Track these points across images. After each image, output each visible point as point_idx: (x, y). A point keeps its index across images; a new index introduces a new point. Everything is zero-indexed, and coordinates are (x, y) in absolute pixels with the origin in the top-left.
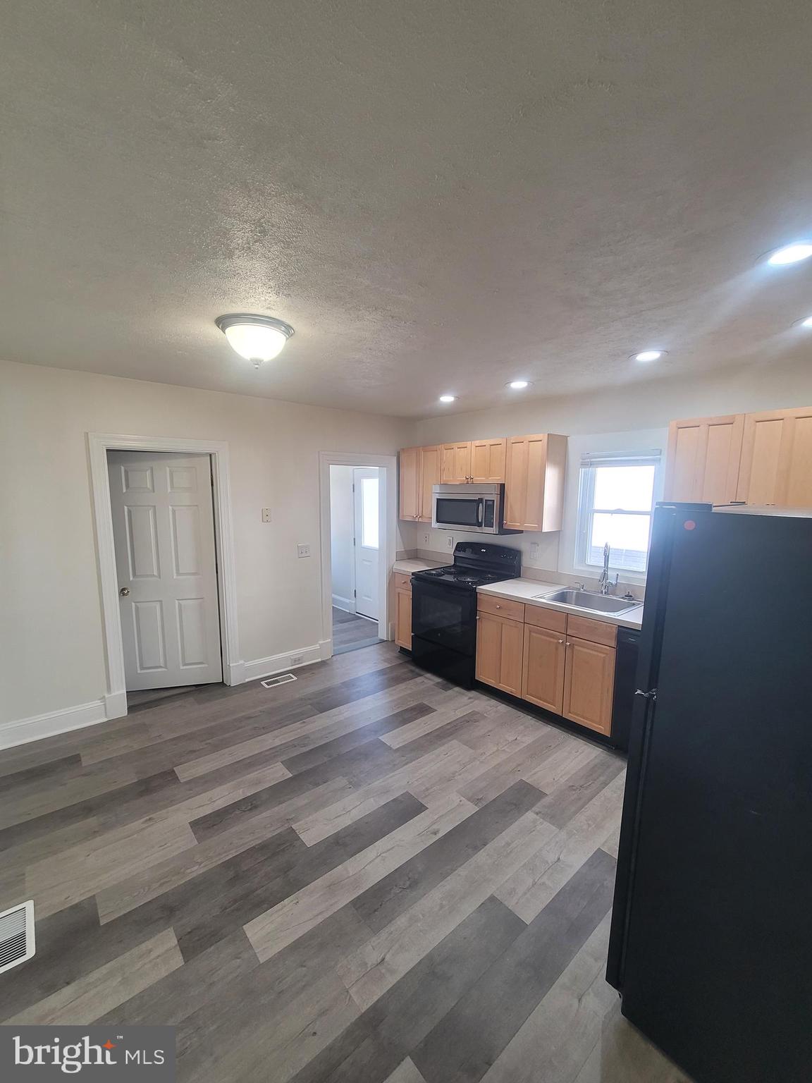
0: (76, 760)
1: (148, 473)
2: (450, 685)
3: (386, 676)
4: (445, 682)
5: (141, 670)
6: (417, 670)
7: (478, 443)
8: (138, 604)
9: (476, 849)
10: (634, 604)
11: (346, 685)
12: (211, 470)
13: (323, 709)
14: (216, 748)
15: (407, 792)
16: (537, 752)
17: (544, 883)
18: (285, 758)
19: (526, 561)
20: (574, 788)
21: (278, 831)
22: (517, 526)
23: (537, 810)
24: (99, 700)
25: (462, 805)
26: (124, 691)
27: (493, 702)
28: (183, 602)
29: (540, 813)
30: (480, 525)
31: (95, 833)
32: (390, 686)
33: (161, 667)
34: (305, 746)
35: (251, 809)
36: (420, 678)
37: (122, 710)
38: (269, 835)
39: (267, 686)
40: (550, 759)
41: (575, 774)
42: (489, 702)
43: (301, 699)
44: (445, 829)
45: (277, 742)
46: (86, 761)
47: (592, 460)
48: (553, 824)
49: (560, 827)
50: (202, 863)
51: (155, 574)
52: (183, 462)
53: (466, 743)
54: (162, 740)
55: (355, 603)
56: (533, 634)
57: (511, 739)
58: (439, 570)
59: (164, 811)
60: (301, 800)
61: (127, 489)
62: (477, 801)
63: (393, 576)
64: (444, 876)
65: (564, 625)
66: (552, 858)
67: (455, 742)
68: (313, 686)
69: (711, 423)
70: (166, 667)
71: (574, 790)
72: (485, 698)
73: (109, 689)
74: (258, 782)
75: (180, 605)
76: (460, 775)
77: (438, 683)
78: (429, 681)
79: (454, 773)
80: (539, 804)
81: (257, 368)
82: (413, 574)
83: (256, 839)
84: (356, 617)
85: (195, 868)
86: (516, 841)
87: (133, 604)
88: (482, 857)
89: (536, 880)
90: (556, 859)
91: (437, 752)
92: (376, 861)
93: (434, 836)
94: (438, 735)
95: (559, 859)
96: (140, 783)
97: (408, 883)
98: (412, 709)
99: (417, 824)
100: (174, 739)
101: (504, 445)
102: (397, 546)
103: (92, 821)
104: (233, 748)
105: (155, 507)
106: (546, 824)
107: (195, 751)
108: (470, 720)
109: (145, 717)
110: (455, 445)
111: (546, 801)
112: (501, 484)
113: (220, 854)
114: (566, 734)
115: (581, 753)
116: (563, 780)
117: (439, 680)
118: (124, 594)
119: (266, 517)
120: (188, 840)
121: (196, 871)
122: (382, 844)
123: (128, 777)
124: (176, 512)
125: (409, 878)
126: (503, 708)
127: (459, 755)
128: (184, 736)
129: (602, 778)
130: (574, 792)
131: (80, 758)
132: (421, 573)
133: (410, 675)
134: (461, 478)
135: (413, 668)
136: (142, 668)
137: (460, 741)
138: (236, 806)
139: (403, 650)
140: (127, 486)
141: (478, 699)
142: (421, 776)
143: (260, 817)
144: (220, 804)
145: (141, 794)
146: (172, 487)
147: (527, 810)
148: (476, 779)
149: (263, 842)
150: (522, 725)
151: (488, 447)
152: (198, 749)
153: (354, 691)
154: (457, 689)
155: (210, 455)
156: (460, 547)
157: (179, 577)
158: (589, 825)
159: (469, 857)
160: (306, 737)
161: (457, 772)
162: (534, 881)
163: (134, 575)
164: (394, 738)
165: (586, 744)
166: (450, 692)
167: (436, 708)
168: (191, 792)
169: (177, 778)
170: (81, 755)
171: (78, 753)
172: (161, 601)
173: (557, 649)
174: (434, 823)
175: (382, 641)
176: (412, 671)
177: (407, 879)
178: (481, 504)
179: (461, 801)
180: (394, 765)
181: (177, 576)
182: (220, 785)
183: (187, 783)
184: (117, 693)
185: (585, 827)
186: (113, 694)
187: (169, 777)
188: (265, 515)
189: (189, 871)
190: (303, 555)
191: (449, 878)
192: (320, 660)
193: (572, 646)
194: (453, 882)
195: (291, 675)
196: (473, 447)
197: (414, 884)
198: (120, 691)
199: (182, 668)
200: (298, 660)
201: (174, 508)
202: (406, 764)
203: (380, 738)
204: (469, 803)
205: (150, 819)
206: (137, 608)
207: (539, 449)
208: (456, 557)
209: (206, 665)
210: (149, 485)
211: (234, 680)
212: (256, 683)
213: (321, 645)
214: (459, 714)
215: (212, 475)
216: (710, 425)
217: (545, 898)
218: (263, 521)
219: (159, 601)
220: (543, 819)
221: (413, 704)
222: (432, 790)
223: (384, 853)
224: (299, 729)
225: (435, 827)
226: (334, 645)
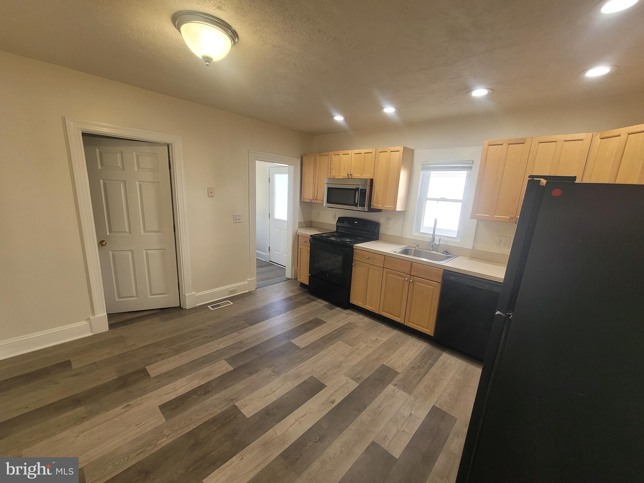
0: (67, 364)
1: (119, 155)
2: (334, 306)
3: (292, 301)
4: (330, 305)
5: (118, 298)
6: (312, 297)
7: (356, 151)
8: (114, 252)
9: (360, 411)
10: (450, 257)
11: (266, 307)
12: (169, 157)
13: (252, 324)
14: (177, 351)
15: (312, 376)
16: (390, 347)
17: (404, 431)
18: (227, 357)
19: (382, 230)
20: (415, 368)
21: (225, 408)
22: (380, 206)
23: (395, 383)
24: (85, 320)
25: (348, 383)
26: (105, 314)
27: (361, 316)
28: (148, 252)
29: (397, 385)
30: (356, 205)
31: (83, 419)
32: (295, 308)
33: (134, 297)
34: (241, 348)
35: (204, 394)
36: (315, 302)
37: (104, 327)
38: (219, 412)
39: (212, 309)
40: (398, 351)
41: (414, 359)
42: (358, 316)
43: (237, 317)
44: (339, 399)
45: (221, 347)
46: (75, 365)
47: (429, 166)
48: (405, 392)
49: (410, 393)
50: (169, 435)
51: (127, 231)
52: (146, 149)
53: (347, 342)
54: (136, 348)
55: (269, 255)
56: (389, 274)
57: (374, 339)
58: (327, 234)
59: (139, 399)
60: (239, 386)
61: (101, 167)
62: (356, 379)
63: (297, 238)
64: (341, 431)
65: (409, 269)
66: (407, 414)
67: (340, 342)
68: (244, 308)
69: (510, 142)
70: (137, 297)
71: (415, 369)
72: (355, 314)
73: (93, 313)
74: (209, 374)
75: (147, 254)
76: (345, 363)
77: (326, 305)
78: (321, 304)
79: (341, 362)
80: (395, 379)
81: (208, 65)
82: (311, 236)
83: (210, 415)
84: (270, 264)
85: (164, 440)
86: (384, 404)
87: (110, 252)
88: (364, 416)
89: (399, 429)
90: (409, 414)
91: (330, 348)
92: (295, 424)
93: (331, 404)
94: (328, 338)
95: (411, 414)
96: (119, 379)
97: (318, 437)
98: (311, 322)
99: (321, 397)
100: (146, 346)
101: (374, 153)
102: (298, 219)
103: (80, 410)
104: (189, 351)
105: (125, 181)
106: (401, 392)
107: (161, 355)
108: (348, 328)
109: (122, 331)
110: (341, 152)
111: (399, 377)
112: (371, 179)
113: (183, 428)
114: (406, 335)
115: (416, 346)
116: (407, 364)
117: (326, 303)
118: (102, 245)
119: (211, 193)
120: (159, 419)
121: (164, 442)
122: (298, 413)
123: (111, 376)
124: (142, 186)
125: (318, 434)
126: (367, 320)
127: (343, 350)
128: (152, 344)
129: (430, 361)
130: (415, 371)
131: (71, 363)
132: (316, 236)
133: (307, 300)
134: (343, 175)
135: (309, 296)
136: (119, 297)
137: (343, 342)
138: (193, 392)
139: (302, 285)
140: (102, 164)
141: (351, 314)
142: (320, 365)
143: (212, 398)
144: (181, 391)
145: (121, 387)
146: (139, 167)
147: (388, 384)
148: (355, 365)
149: (214, 417)
150: (379, 330)
151: (363, 154)
152: (163, 353)
153: (272, 311)
154: (338, 309)
155: (168, 146)
156: (341, 220)
157: (145, 234)
158: (426, 391)
159: (356, 416)
160: (241, 342)
161: (342, 361)
162: (398, 429)
163: (110, 231)
164: (302, 341)
165: (418, 341)
166: (334, 311)
167: (326, 321)
168: (159, 384)
169: (149, 374)
170: (71, 360)
171: (70, 359)
172: (132, 251)
173: (403, 283)
174: (331, 396)
175: (288, 279)
176: (309, 298)
177: (317, 435)
178: (357, 192)
179: (347, 380)
180: (302, 359)
181: (144, 232)
182: (181, 377)
183: (155, 378)
184: (99, 315)
185: (424, 392)
186: (96, 317)
187: (143, 373)
188: (210, 192)
189: (159, 442)
190: (237, 221)
191: (344, 432)
192: (248, 291)
193: (413, 282)
194: (347, 435)
195: (228, 301)
196: (353, 154)
197: (322, 438)
198: (102, 314)
199: (150, 297)
200: (234, 291)
201: (140, 183)
202: (310, 357)
203: (291, 341)
204: (353, 381)
205: (128, 405)
206: (113, 255)
207: (397, 156)
208: (337, 226)
209: (168, 295)
210: (120, 164)
211: (188, 304)
212: (204, 307)
213: (248, 281)
214: (341, 324)
215: (169, 161)
216: (509, 144)
217: (406, 440)
218: (208, 196)
219: (131, 250)
220: (398, 388)
221: (311, 319)
222: (329, 374)
223: (300, 418)
224: (236, 336)
225: (332, 398)
226: (257, 281)
